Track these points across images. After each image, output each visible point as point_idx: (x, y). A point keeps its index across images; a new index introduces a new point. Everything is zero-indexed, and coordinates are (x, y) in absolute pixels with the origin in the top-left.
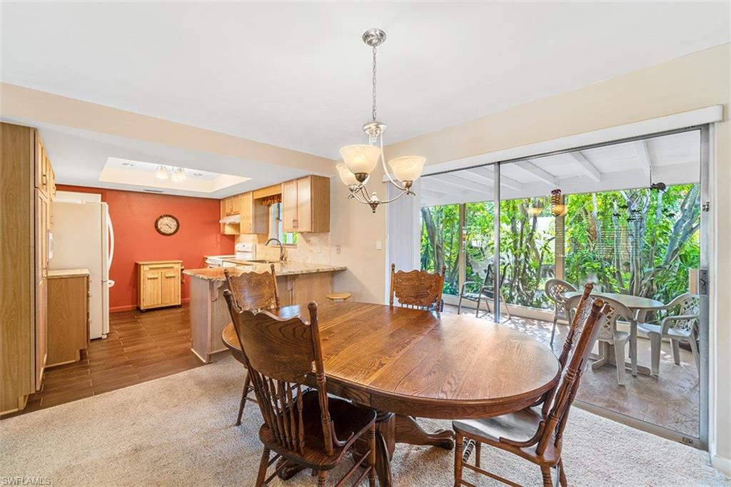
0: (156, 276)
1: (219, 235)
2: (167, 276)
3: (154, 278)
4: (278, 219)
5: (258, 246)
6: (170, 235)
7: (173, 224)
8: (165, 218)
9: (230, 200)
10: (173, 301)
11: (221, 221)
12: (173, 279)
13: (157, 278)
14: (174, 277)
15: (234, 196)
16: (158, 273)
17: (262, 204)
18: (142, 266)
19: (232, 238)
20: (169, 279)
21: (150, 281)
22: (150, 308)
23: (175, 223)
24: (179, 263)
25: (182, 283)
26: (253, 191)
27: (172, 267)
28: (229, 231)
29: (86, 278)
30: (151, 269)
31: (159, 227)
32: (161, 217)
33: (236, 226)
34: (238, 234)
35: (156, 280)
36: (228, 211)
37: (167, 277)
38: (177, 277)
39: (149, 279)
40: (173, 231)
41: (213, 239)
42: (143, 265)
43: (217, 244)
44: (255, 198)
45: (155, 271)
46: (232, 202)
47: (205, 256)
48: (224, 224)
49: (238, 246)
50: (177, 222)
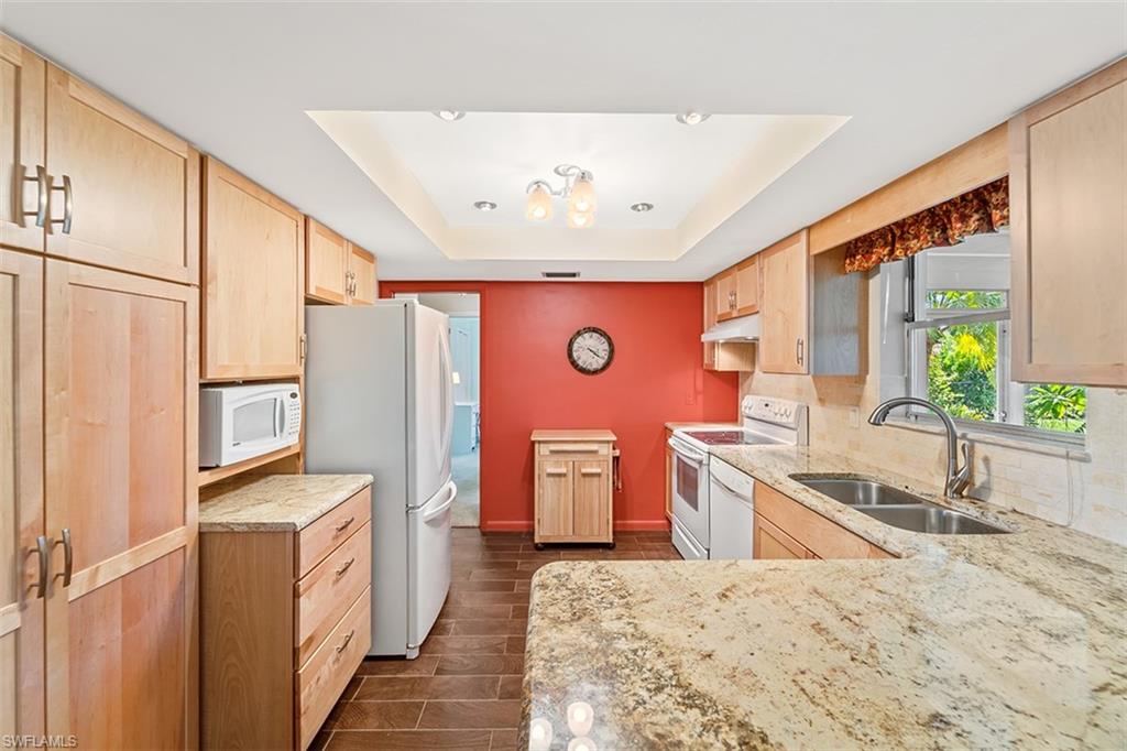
0: (563, 470)
1: (700, 373)
2: (584, 471)
3: (559, 475)
4: (909, 318)
5: (816, 409)
6: (596, 372)
7: (601, 346)
8: (587, 335)
9: (728, 279)
10: (596, 533)
11: (705, 338)
12: (596, 479)
13: (565, 475)
14: (599, 475)
15: (741, 265)
16: (567, 462)
17: (842, 271)
18: (537, 446)
19: (733, 380)
20: (587, 479)
21: (552, 479)
22: (552, 541)
23: (606, 346)
24: (608, 442)
25: (616, 489)
26: (809, 229)
27: (595, 452)
28: (724, 361)
29: (290, 537)
30: (552, 452)
31: (575, 355)
32: (579, 333)
33: (747, 349)
34: (749, 369)
35: (563, 479)
36: (722, 308)
37: (585, 475)
38: (604, 477)
39: (549, 475)
40: (602, 362)
41: (687, 384)
42: (539, 442)
43: (696, 393)
44: (815, 251)
45: (562, 458)
46: (734, 284)
47: (669, 425)
48: (713, 345)
49: (749, 403)
50: (611, 344)
